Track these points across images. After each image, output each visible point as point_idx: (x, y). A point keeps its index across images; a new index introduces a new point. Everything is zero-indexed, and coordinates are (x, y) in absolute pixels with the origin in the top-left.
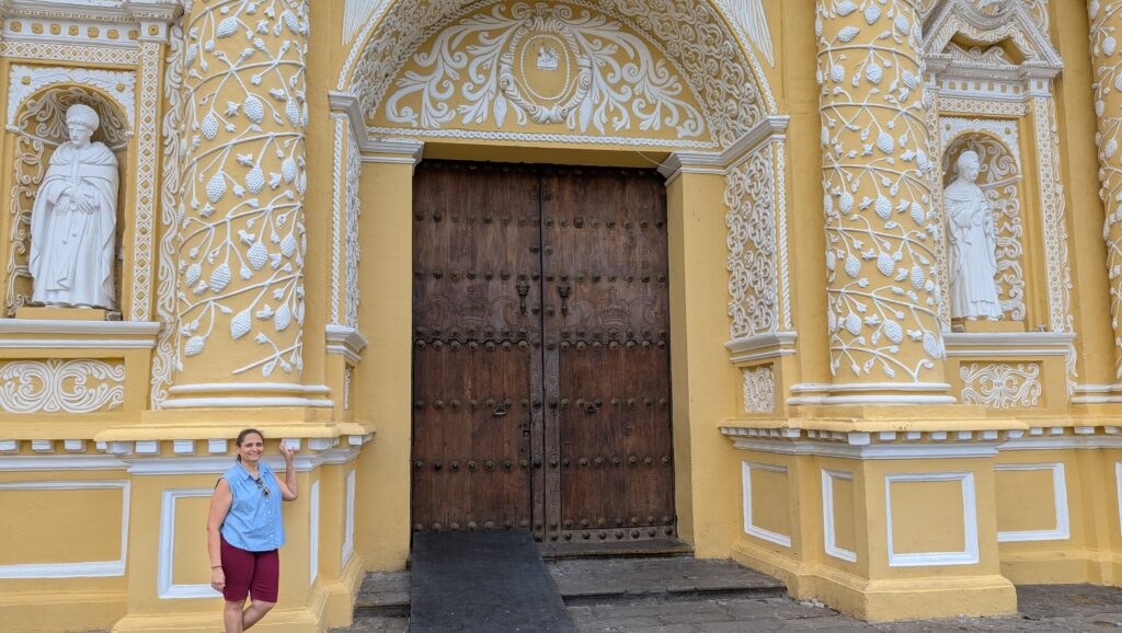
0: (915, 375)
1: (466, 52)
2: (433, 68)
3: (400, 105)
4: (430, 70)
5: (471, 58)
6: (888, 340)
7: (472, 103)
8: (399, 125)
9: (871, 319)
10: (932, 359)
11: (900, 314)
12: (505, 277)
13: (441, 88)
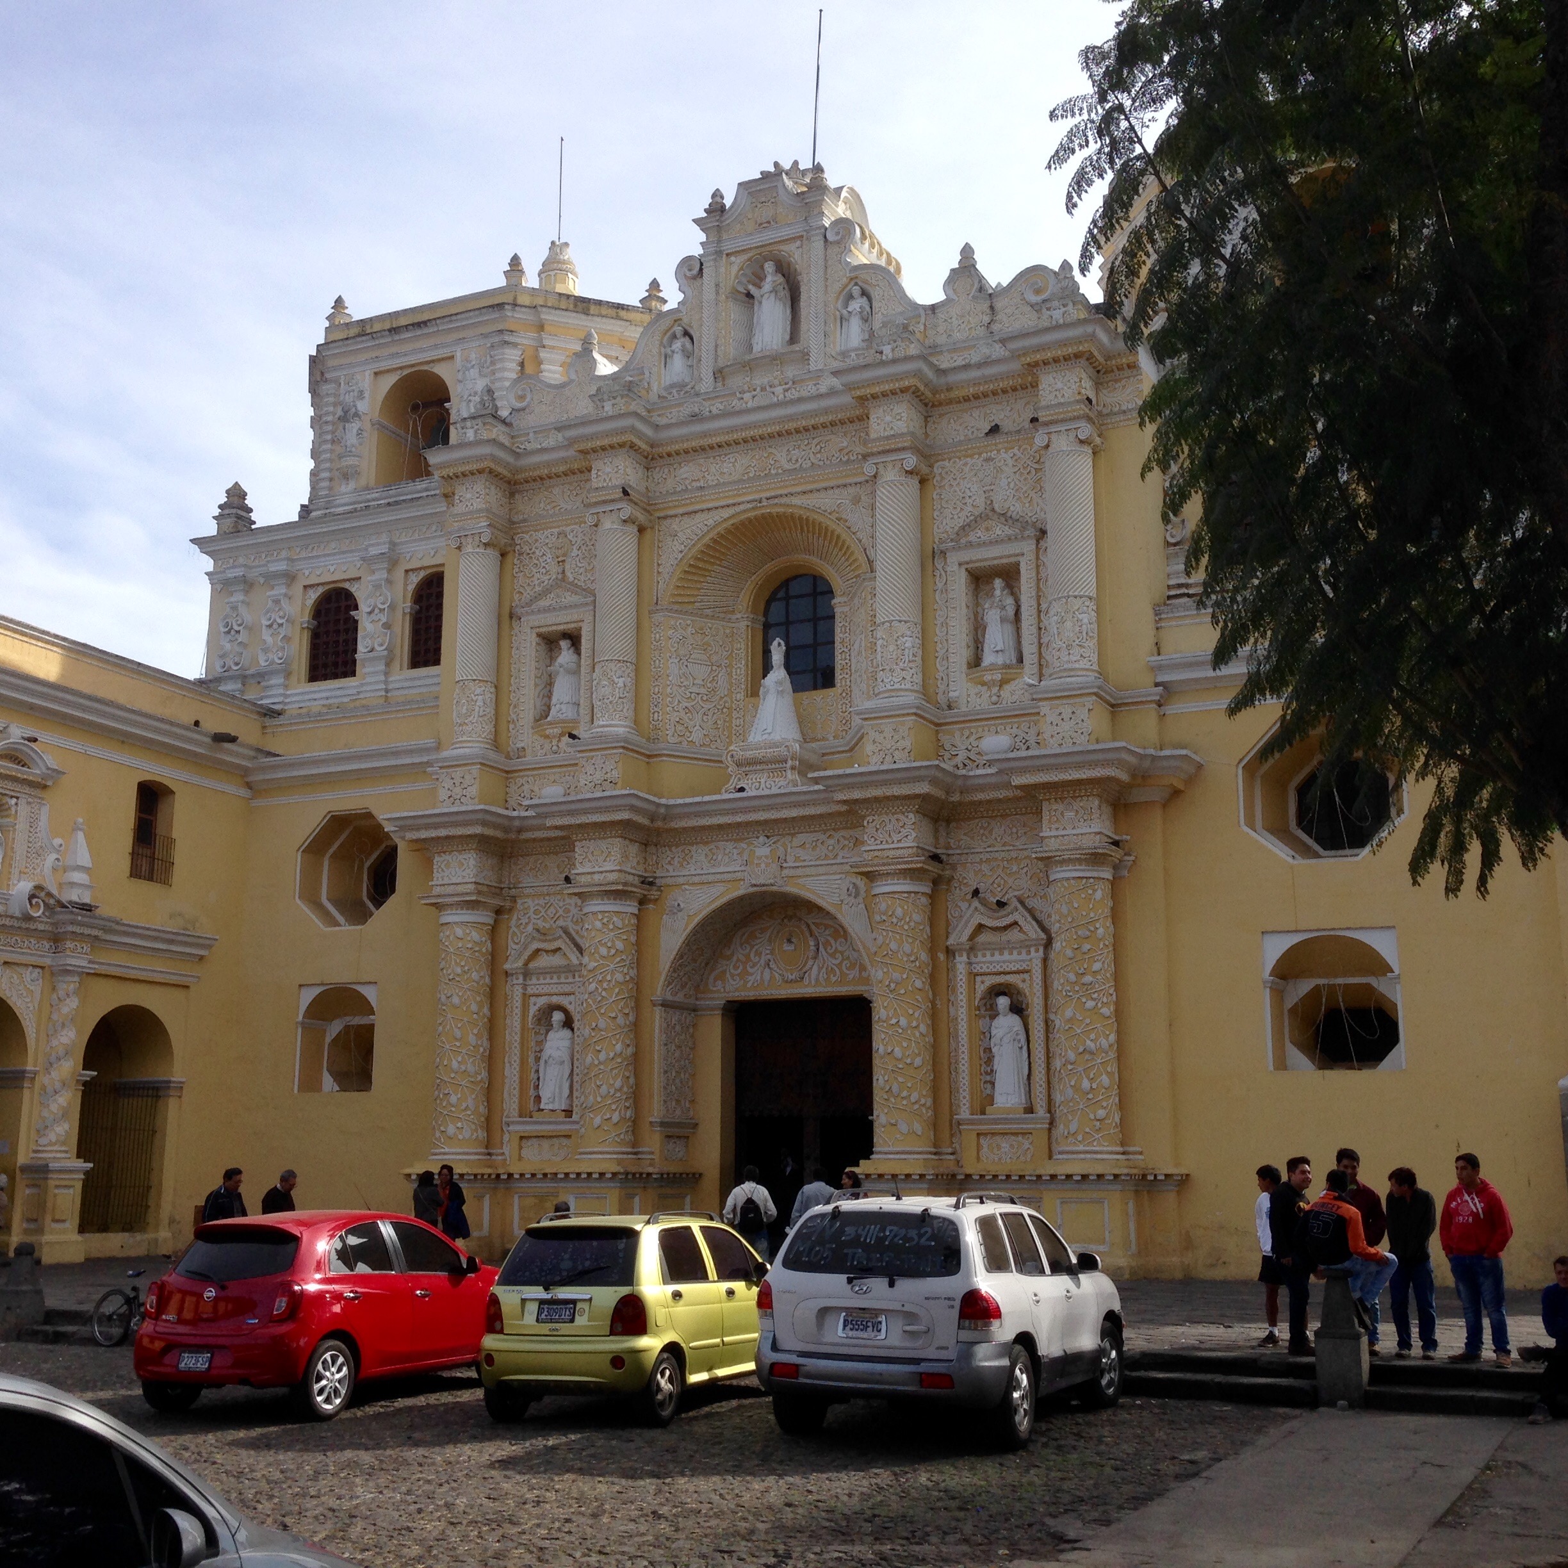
0: (891, 1144)
1: (749, 944)
4: (729, 958)
5: (752, 947)
7: (752, 974)
8: (715, 992)
10: (902, 1134)
11: (886, 1110)
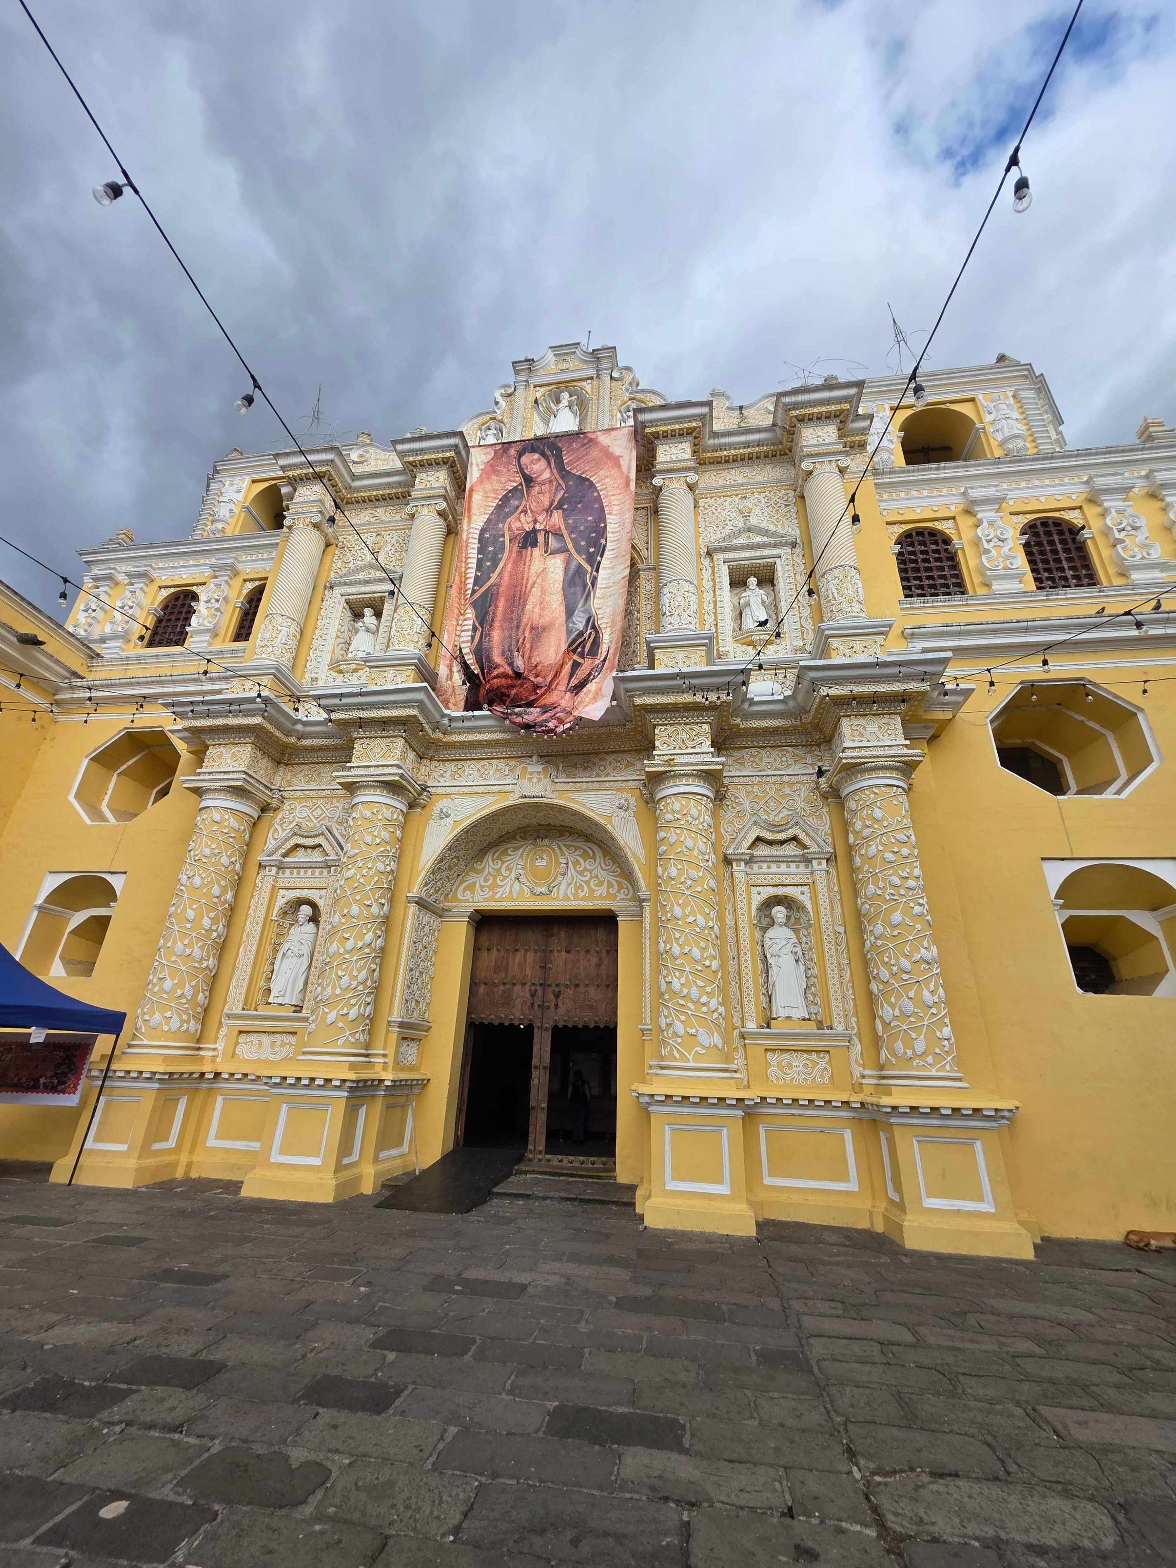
0: (690, 1058)
1: (501, 860)
2: (483, 869)
3: (465, 890)
4: (480, 872)
5: (503, 862)
6: (676, 1035)
7: (501, 887)
8: (461, 901)
9: (669, 1021)
10: (703, 1047)
11: (683, 1018)
12: (523, 984)
13: (486, 880)
